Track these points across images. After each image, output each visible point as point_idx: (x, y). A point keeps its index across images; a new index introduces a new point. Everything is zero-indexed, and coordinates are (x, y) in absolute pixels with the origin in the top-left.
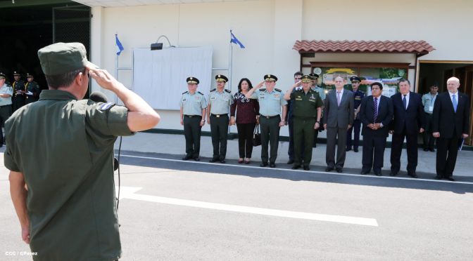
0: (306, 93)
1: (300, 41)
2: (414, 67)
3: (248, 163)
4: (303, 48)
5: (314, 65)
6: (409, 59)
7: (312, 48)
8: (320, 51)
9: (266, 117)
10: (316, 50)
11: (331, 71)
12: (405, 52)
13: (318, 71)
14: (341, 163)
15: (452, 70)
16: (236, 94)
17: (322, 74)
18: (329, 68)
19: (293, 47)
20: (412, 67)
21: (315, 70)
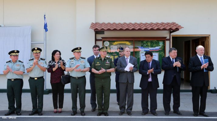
0: (103, 59)
1: (94, 23)
2: (169, 40)
3: (60, 112)
4: (96, 28)
5: (104, 40)
6: (166, 34)
7: (103, 28)
8: (109, 30)
9: (75, 78)
10: (106, 29)
11: (116, 43)
12: (164, 29)
13: (107, 44)
14: (130, 108)
15: (189, 41)
16: (50, 62)
17: (109, 46)
18: (114, 41)
19: (90, 27)
20: (168, 40)
21: (105, 43)
